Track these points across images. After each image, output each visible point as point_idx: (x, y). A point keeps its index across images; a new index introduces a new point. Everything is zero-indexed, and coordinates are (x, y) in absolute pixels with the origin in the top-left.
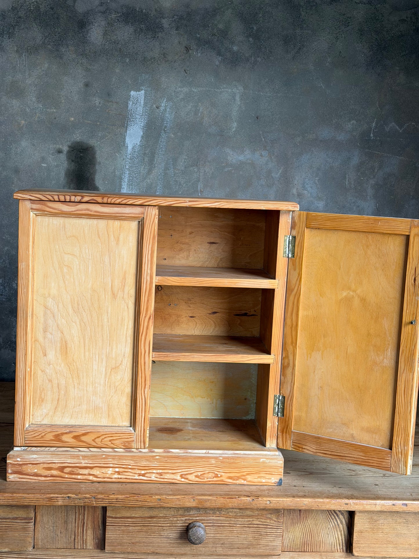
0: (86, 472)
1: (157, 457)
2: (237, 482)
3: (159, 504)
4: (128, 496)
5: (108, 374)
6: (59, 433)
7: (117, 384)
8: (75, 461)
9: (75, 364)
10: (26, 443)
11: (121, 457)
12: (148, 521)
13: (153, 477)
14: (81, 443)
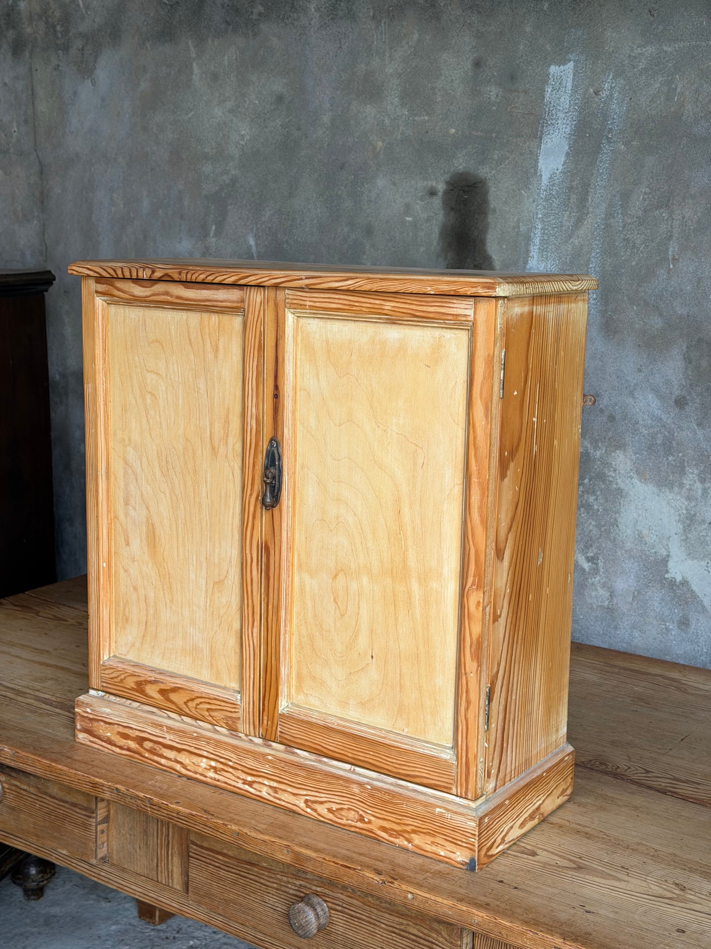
0: (171, 754)
1: (270, 758)
2: (397, 841)
3: (237, 841)
4: (194, 813)
5: (210, 591)
6: (142, 679)
7: (222, 612)
8: (156, 731)
9: (166, 566)
10: (102, 686)
11: (218, 744)
12: (246, 869)
13: (265, 792)
14: (169, 703)
